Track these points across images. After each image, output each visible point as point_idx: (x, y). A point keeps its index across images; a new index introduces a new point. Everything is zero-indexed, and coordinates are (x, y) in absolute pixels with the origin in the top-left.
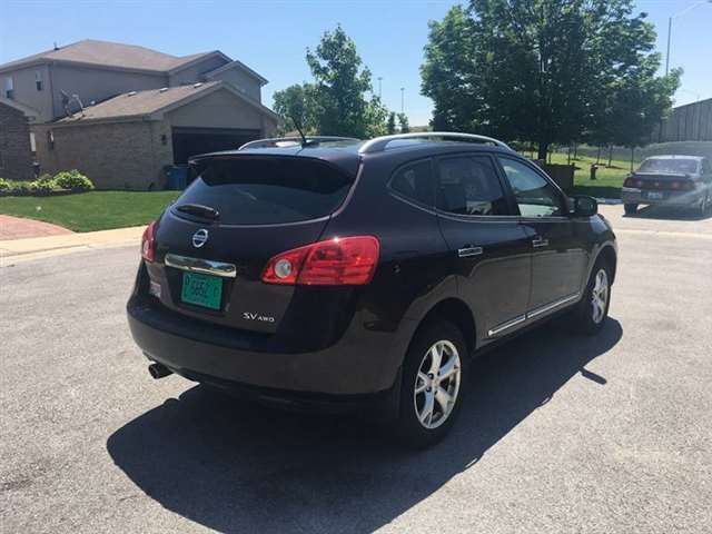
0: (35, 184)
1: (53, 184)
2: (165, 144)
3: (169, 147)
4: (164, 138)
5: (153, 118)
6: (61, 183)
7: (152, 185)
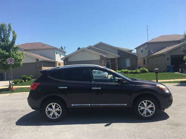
0: (134, 71)
1: (138, 71)
2: (168, 60)
3: (170, 61)
4: (168, 58)
5: (164, 54)
6: (140, 71)
7: (164, 71)
